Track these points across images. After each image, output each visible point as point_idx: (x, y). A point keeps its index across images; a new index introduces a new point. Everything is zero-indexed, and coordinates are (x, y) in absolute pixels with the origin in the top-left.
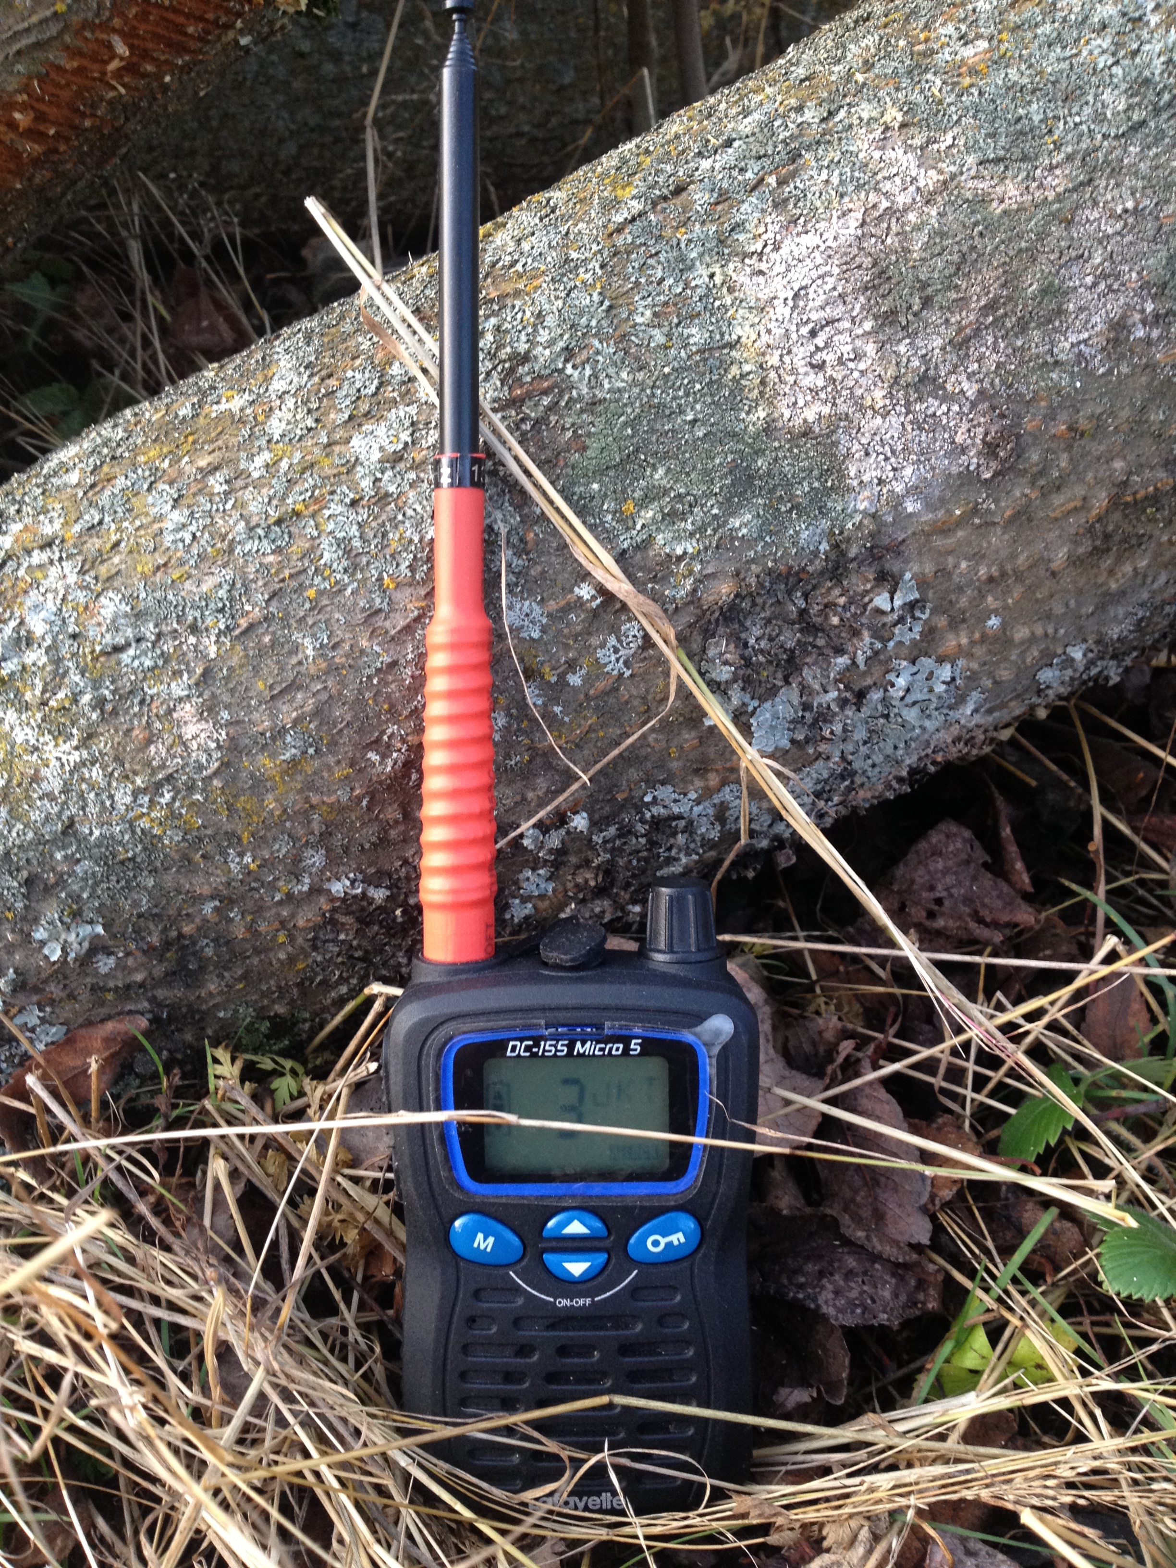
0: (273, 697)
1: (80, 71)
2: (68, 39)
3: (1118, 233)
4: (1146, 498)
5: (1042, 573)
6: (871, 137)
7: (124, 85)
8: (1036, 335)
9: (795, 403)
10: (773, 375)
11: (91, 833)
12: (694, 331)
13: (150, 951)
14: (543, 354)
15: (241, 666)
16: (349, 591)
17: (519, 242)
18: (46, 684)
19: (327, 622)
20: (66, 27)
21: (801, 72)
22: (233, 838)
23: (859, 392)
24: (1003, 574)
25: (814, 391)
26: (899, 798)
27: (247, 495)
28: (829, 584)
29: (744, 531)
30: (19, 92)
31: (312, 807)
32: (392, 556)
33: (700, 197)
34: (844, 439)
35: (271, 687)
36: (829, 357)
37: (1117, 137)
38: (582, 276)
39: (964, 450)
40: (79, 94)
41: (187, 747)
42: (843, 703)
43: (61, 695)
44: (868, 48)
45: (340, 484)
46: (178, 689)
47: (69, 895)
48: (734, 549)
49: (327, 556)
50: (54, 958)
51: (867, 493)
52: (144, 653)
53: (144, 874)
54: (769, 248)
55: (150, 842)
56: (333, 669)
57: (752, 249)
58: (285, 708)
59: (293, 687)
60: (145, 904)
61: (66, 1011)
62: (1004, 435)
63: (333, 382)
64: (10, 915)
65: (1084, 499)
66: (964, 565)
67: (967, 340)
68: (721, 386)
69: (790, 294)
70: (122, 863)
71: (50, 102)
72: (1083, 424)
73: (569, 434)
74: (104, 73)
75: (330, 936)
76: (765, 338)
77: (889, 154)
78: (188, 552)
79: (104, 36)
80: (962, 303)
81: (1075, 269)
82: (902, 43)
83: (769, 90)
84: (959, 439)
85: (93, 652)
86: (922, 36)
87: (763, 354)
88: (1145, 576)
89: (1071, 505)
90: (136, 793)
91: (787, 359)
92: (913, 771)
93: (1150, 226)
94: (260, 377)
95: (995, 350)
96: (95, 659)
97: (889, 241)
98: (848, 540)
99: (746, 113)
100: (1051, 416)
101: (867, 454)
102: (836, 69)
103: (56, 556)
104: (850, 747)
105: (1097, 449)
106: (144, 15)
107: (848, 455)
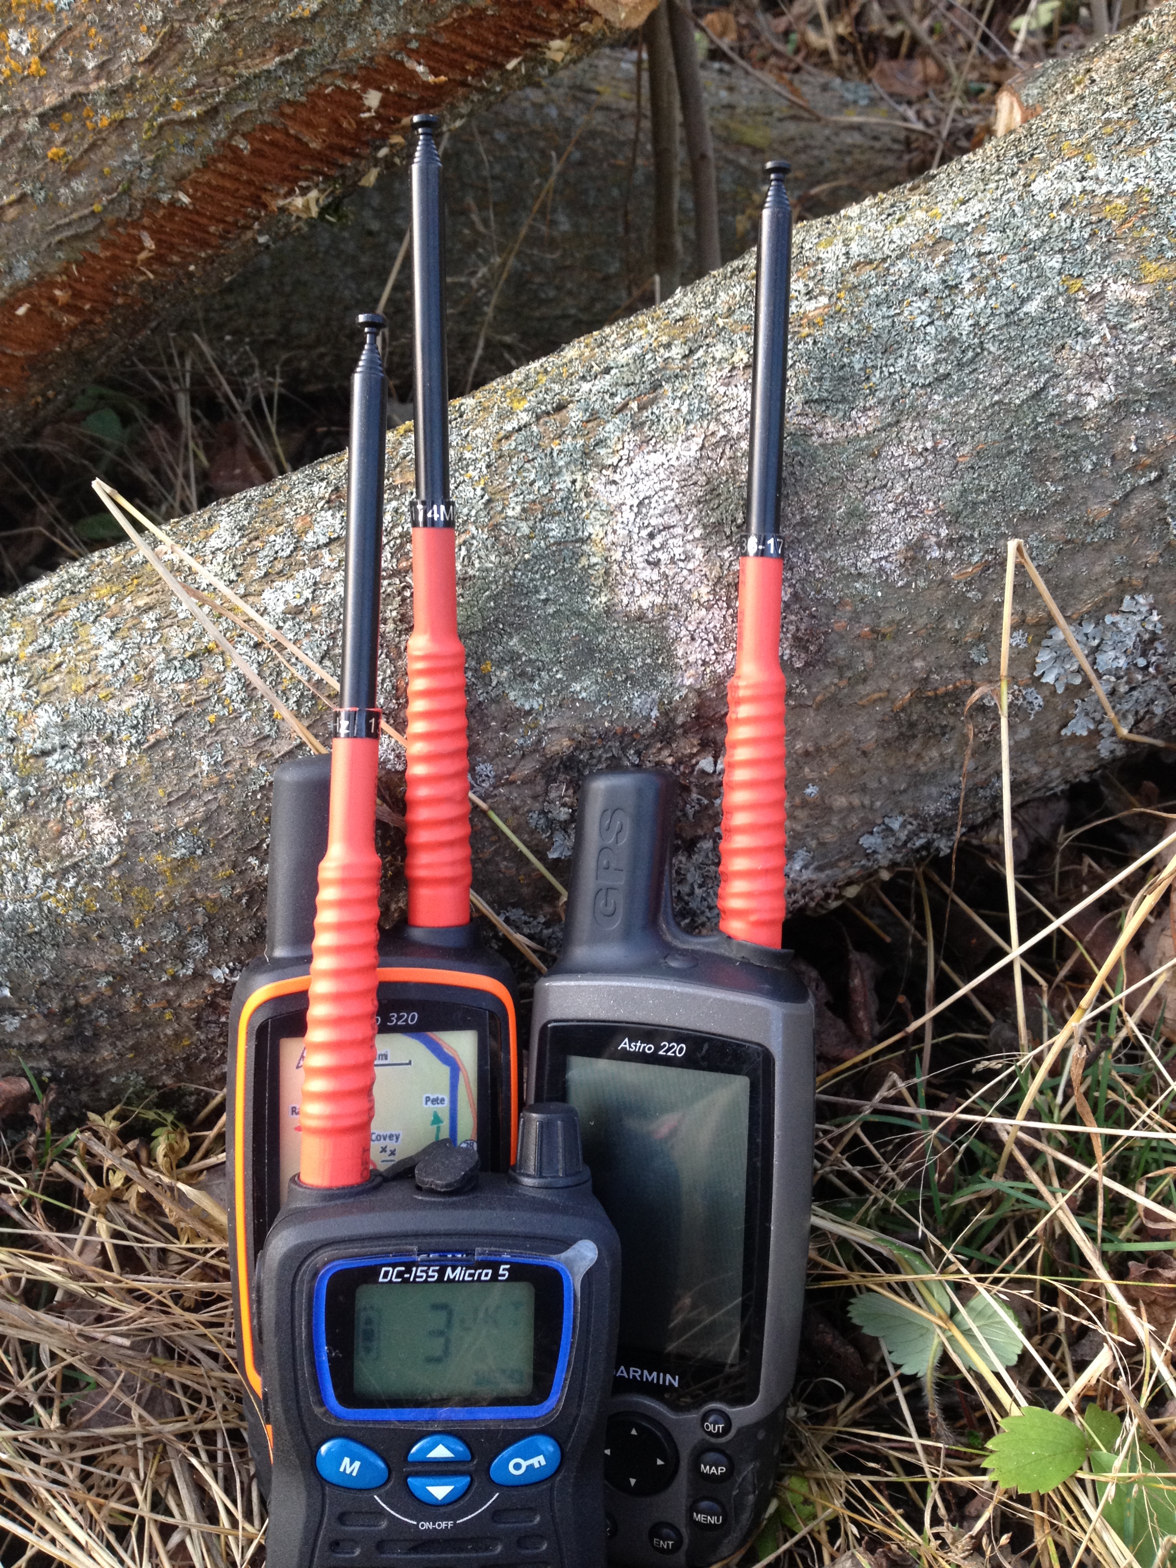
0: (170, 804)
1: (114, 259)
2: (103, 233)
3: (919, 468)
4: (946, 694)
5: (853, 751)
6: (719, 374)
7: (152, 272)
8: (842, 550)
9: (632, 593)
10: (615, 567)
11: (6, 908)
12: (554, 526)
13: (49, 1015)
15: (146, 775)
16: (244, 718)
19: (223, 743)
20: (102, 223)
21: (679, 312)
22: (126, 922)
23: (687, 587)
24: (818, 750)
25: (650, 584)
27: (171, 632)
28: (659, 745)
29: (584, 695)
30: (60, 274)
31: (197, 901)
32: (284, 692)
33: (575, 415)
34: (673, 625)
35: (169, 795)
36: (663, 557)
37: (923, 386)
38: (471, 473)
40: (112, 278)
41: (92, 841)
44: (734, 296)
46: (90, 791)
48: (576, 709)
49: (229, 688)
51: (692, 672)
52: (67, 758)
53: (49, 946)
54: (624, 462)
55: (54, 920)
56: (223, 783)
57: (609, 462)
58: (179, 813)
59: (189, 795)
60: (47, 974)
62: (812, 632)
63: (257, 544)
65: (888, 691)
68: (571, 572)
69: (636, 502)
70: (30, 935)
71: (87, 283)
72: (884, 628)
74: (135, 261)
75: (213, 1018)
76: (611, 537)
77: (732, 391)
78: (115, 676)
79: (135, 232)
81: (879, 497)
83: (650, 327)
85: (24, 754)
87: (609, 550)
88: (952, 761)
89: (876, 696)
90: (45, 877)
91: (628, 555)
93: (947, 463)
94: (202, 535)
95: (807, 559)
96: (26, 760)
97: (722, 464)
98: (676, 710)
99: (628, 344)
100: (855, 618)
101: (693, 639)
102: (705, 312)
103: (9, 673)
104: (685, 889)
105: (897, 649)
106: (170, 216)
107: (677, 639)
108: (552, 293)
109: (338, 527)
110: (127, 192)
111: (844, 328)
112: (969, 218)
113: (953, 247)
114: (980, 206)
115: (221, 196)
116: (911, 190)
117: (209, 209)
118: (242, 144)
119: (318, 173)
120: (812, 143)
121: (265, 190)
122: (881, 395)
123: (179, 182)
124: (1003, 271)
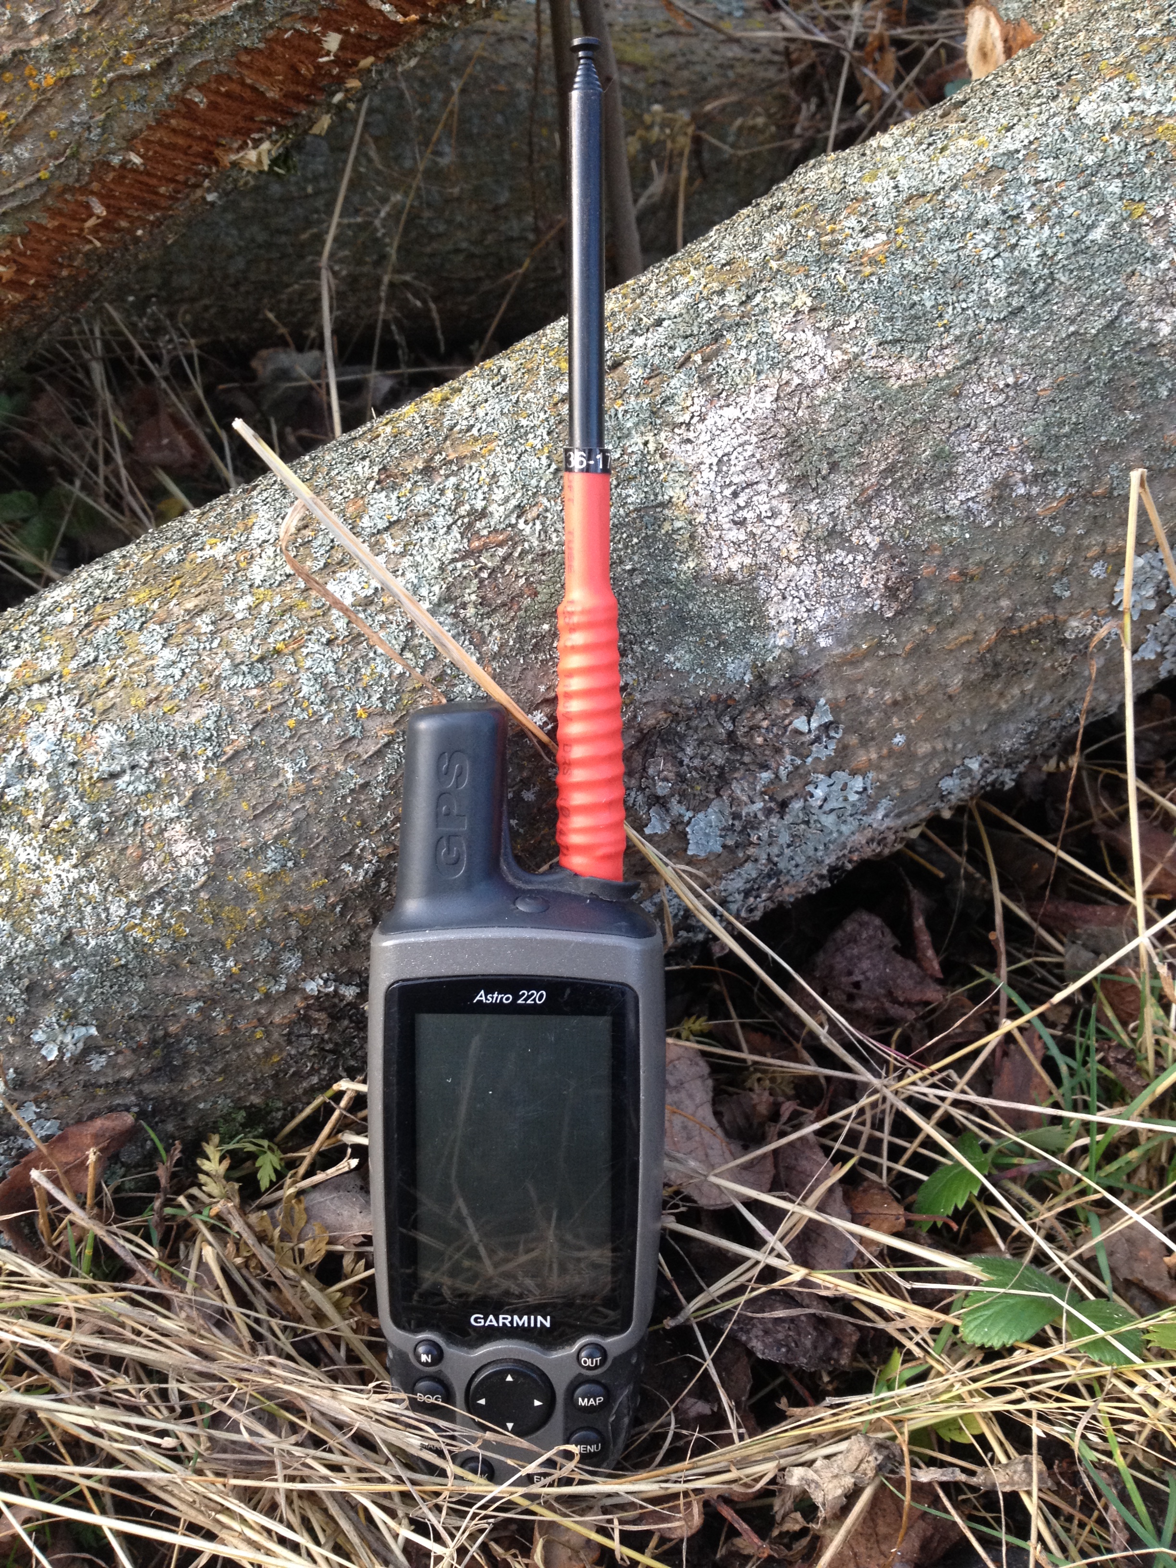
0: (255, 817)
1: (61, 228)
2: (49, 201)
3: (1001, 405)
4: (1030, 631)
5: (940, 697)
6: (784, 320)
7: (99, 239)
8: (929, 494)
9: (721, 555)
10: (700, 530)
11: (87, 944)
12: (631, 491)
13: (138, 1049)
14: (497, 512)
15: (227, 789)
16: (325, 720)
17: (474, 408)
18: (48, 808)
19: (305, 748)
20: (49, 191)
21: (722, 256)
22: (218, 944)
23: (775, 545)
24: (906, 698)
25: (737, 544)
26: (821, 892)
27: (232, 634)
28: (753, 709)
29: (678, 665)
30: (4, 248)
31: (290, 914)
32: (365, 689)
33: (634, 372)
34: (763, 585)
35: (254, 808)
36: (750, 515)
37: (998, 321)
38: (531, 441)
39: (868, 594)
40: (58, 249)
41: (177, 864)
42: (768, 812)
43: (61, 818)
44: (781, 237)
45: (316, 625)
46: (169, 811)
47: (65, 1001)
48: (670, 680)
49: (305, 690)
50: (51, 1058)
51: (784, 631)
52: (138, 779)
53: (136, 978)
54: (696, 419)
55: (141, 950)
56: (311, 790)
57: (681, 420)
58: (267, 826)
59: (275, 806)
60: (135, 1007)
61: (60, 1107)
62: (902, 580)
63: (307, 532)
64: (11, 1020)
65: (975, 633)
66: (871, 691)
67: (869, 499)
68: (656, 540)
69: (715, 460)
70: (115, 969)
71: (32, 256)
72: (973, 569)
73: (522, 581)
74: (82, 230)
75: (303, 1031)
76: (693, 499)
77: (801, 336)
78: (177, 687)
79: (84, 198)
80: (865, 467)
81: (963, 437)
82: (811, 233)
83: (693, 273)
84: (864, 584)
85: (91, 778)
86: (829, 228)
87: (692, 513)
88: (1032, 697)
89: (964, 639)
90: (129, 906)
91: (713, 517)
92: (832, 869)
93: (1029, 398)
94: (241, 526)
95: (894, 508)
96: (93, 785)
97: (800, 414)
98: (770, 671)
99: (674, 293)
100: (944, 564)
101: (784, 598)
102: (753, 255)
103: (55, 690)
104: (775, 850)
105: (985, 590)
106: (120, 179)
107: (768, 599)
108: (442, 228)
109: (395, 510)
110: (74, 156)
111: (909, 265)
112: (1018, 145)
113: (1007, 176)
114: (1026, 132)
115: (170, 154)
116: (943, 116)
117: (161, 169)
118: (197, 97)
119: (271, 123)
120: (695, 58)
121: (218, 145)
122: (957, 332)
123: (130, 141)
124: (1063, 198)
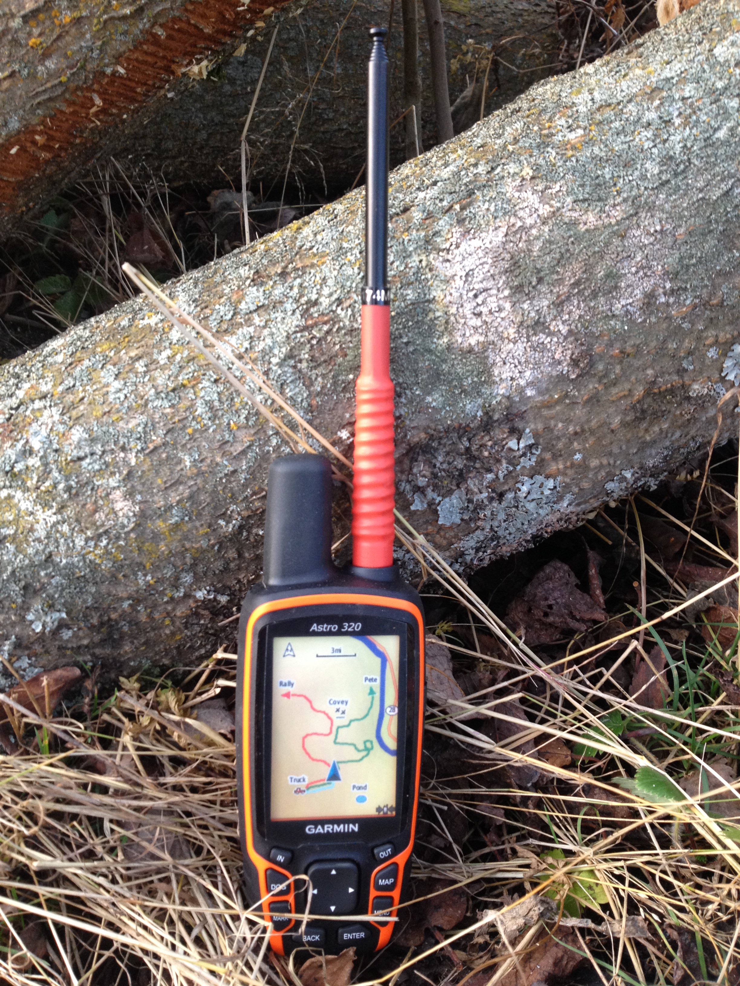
0: (166, 488)
1: (74, 113)
2: (67, 96)
3: (651, 244)
4: (666, 390)
5: (606, 430)
6: (514, 184)
7: (99, 120)
8: (602, 300)
9: (465, 334)
10: (452, 318)
11: (61, 561)
12: (409, 292)
13: (92, 628)
14: (325, 302)
15: (149, 470)
16: (211, 430)
17: (315, 235)
18: (39, 478)
19: (198, 447)
20: (67, 89)
21: (478, 141)
22: (141, 566)
23: (500, 329)
24: (583, 431)
25: (476, 328)
26: (528, 551)
27: (157, 373)
28: (483, 434)
29: (435, 404)
30: (39, 125)
31: (186, 550)
32: (236, 411)
33: (417, 215)
34: (492, 355)
35: (165, 482)
36: (484, 310)
37: (653, 189)
38: (349, 257)
39: (560, 363)
40: (73, 126)
41: (116, 515)
42: (491, 499)
43: (47, 484)
44: (517, 130)
45: (208, 370)
46: (113, 482)
47: (48, 596)
48: (428, 413)
49: (199, 411)
50: (38, 630)
51: (504, 385)
52: (95, 461)
53: (91, 584)
54: (454, 246)
55: (94, 567)
56: (200, 473)
57: (444, 247)
58: (173, 494)
59: (178, 482)
60: (90, 602)
61: (44, 660)
62: (583, 355)
63: (208, 311)
64: (14, 606)
65: (630, 390)
66: (560, 425)
67: (562, 302)
68: (423, 323)
69: (464, 274)
70: (78, 578)
71: (56, 130)
72: (629, 350)
73: (337, 347)
74: (88, 114)
75: (195, 621)
76: (449, 298)
77: (524, 195)
78: (122, 405)
79: (89, 94)
80: (560, 281)
81: (626, 263)
82: (536, 128)
83: (460, 152)
84: (557, 356)
85: (66, 460)
86: (547, 125)
87: (448, 307)
88: (667, 433)
89: (622, 394)
90: (87, 540)
91: (461, 310)
92: (534, 537)
93: (670, 240)
95: (578, 308)
96: (67, 464)
97: (520, 245)
98: (494, 410)
99: (446, 165)
100: (610, 345)
101: (505, 363)
102: (498, 141)
103: (48, 404)
104: (496, 524)
105: (637, 363)
106: (112, 82)
107: (494, 364)
108: (331, 115)
109: (262, 298)
110: (83, 67)
111: (596, 150)
112: (673, 74)
113: (664, 94)
114: (679, 65)
115: (144, 67)
116: (628, 54)
117: (138, 76)
118: (160, 32)
119: (207, 49)
121: (174, 62)
122: (625, 195)
123: (118, 59)
124: (700, 110)
